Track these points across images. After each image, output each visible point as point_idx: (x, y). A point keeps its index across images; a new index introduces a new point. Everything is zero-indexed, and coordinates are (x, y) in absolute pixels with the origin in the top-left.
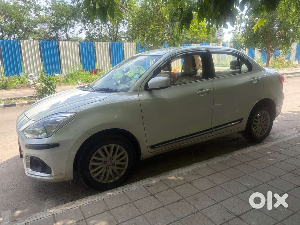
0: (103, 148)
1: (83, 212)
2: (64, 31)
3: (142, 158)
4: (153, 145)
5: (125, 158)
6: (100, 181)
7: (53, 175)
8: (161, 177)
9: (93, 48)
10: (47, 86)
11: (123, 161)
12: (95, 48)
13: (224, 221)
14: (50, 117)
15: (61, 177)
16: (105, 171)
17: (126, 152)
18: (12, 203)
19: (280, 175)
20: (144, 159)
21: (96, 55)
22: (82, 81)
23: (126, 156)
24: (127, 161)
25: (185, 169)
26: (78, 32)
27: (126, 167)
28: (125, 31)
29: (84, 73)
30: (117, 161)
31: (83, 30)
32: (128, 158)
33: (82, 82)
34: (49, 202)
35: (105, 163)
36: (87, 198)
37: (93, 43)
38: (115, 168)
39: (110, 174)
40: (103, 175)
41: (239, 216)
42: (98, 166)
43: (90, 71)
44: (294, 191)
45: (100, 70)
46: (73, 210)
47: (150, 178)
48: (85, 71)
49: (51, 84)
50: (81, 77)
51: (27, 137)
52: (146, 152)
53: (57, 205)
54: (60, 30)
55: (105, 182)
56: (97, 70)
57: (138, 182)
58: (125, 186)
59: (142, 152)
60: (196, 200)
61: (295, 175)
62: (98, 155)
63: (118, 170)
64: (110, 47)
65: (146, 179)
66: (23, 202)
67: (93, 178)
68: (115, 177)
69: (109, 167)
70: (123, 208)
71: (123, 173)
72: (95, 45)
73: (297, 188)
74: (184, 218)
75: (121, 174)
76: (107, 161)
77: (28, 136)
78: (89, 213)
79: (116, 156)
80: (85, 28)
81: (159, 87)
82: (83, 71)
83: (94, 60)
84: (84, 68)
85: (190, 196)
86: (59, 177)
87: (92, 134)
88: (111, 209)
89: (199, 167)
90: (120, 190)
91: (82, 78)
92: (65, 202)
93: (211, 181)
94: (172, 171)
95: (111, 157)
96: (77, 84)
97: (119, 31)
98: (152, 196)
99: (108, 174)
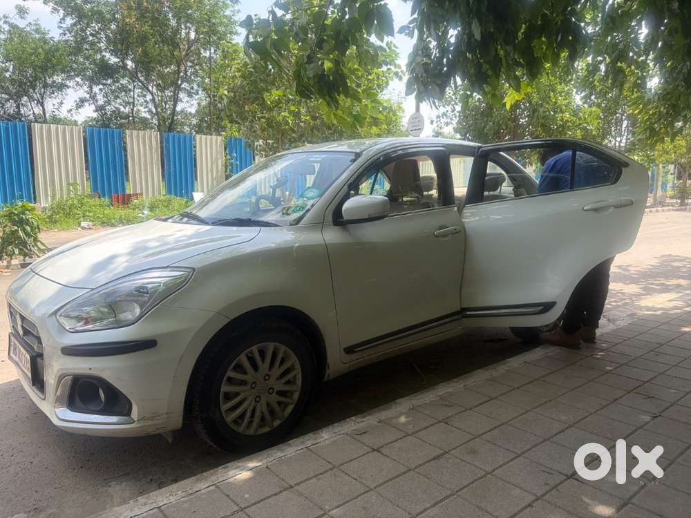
0: (252, 350)
1: (231, 496)
2: (36, 102)
3: (329, 375)
4: (351, 346)
5: (295, 376)
6: (241, 429)
7: (136, 419)
8: (378, 415)
9: (120, 143)
10: (16, 228)
11: (288, 382)
12: (125, 143)
13: (548, 488)
14: (127, 279)
15: (156, 422)
16: (251, 408)
17: (298, 362)
18: (20, 498)
19: (615, 397)
20: (331, 378)
21: (126, 161)
22: (93, 221)
23: (298, 373)
24: (299, 382)
25: (423, 396)
26: (75, 105)
27: (296, 396)
28: (193, 110)
29: (97, 201)
30: (279, 381)
31: (87, 101)
32: (300, 376)
33: (91, 223)
34: (118, 487)
35: (254, 386)
36: (227, 467)
37: (120, 133)
38: (274, 398)
39: (262, 413)
40: (248, 414)
41: (571, 476)
42: (237, 394)
43: (110, 197)
44: (654, 423)
45: (136, 195)
46: (204, 494)
47: (353, 418)
48: (100, 198)
49: (27, 222)
50: (89, 211)
51: (67, 328)
52: (337, 361)
53: (141, 493)
54: (26, 98)
55: (251, 432)
56: (130, 195)
57: (330, 427)
58: (306, 437)
59: (329, 361)
60: (473, 452)
61: (644, 397)
62: (239, 368)
63: (279, 403)
64: (161, 142)
65: (348, 420)
66: (50, 493)
67: (226, 423)
68: (273, 420)
69: (261, 396)
70: (321, 481)
71: (290, 409)
72: (125, 137)
73: (656, 419)
74: (462, 489)
75: (286, 412)
76: (258, 383)
77: (68, 324)
78: (247, 496)
79: (277, 371)
80: (93, 97)
81: (367, 217)
82: (94, 197)
83: (122, 173)
84: (95, 189)
85: (458, 447)
86: (150, 423)
87: (232, 318)
88: (295, 485)
89: (450, 390)
90: (296, 446)
91: (92, 214)
92: (161, 485)
93: (488, 416)
94: (397, 401)
95: (267, 372)
96: (79, 229)
97: (178, 108)
98: (375, 452)
99: (258, 414)
